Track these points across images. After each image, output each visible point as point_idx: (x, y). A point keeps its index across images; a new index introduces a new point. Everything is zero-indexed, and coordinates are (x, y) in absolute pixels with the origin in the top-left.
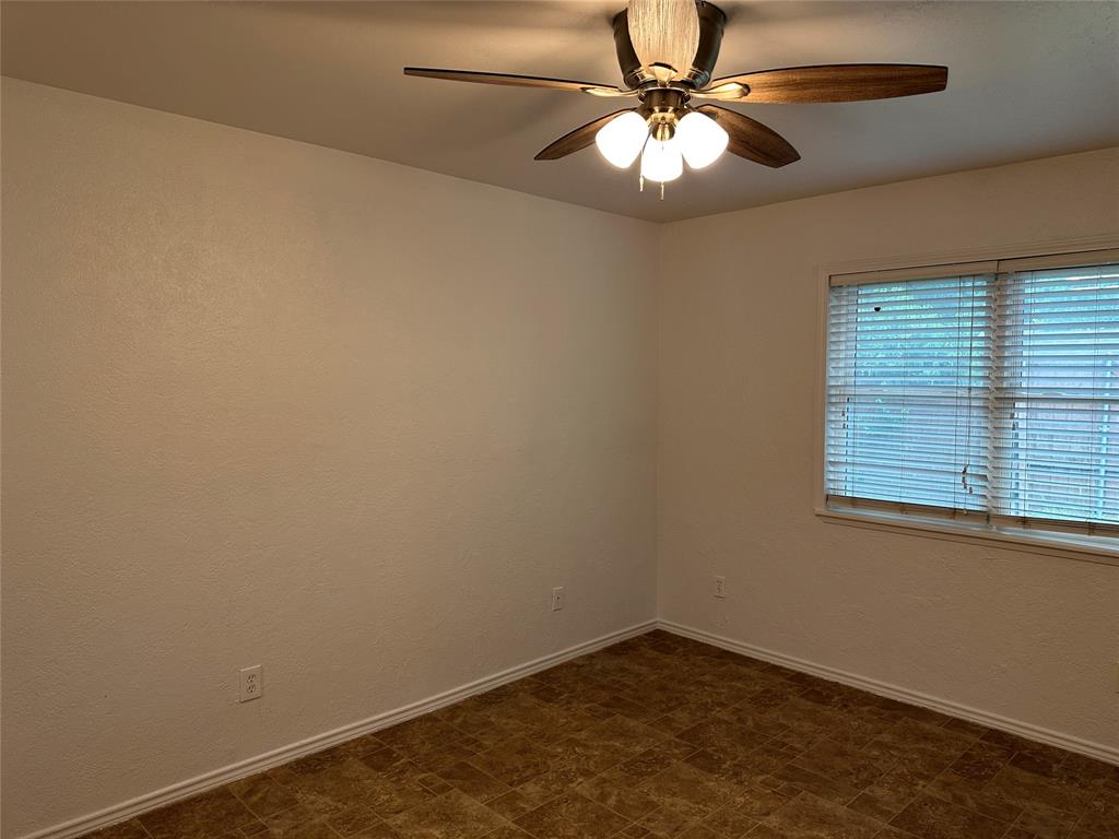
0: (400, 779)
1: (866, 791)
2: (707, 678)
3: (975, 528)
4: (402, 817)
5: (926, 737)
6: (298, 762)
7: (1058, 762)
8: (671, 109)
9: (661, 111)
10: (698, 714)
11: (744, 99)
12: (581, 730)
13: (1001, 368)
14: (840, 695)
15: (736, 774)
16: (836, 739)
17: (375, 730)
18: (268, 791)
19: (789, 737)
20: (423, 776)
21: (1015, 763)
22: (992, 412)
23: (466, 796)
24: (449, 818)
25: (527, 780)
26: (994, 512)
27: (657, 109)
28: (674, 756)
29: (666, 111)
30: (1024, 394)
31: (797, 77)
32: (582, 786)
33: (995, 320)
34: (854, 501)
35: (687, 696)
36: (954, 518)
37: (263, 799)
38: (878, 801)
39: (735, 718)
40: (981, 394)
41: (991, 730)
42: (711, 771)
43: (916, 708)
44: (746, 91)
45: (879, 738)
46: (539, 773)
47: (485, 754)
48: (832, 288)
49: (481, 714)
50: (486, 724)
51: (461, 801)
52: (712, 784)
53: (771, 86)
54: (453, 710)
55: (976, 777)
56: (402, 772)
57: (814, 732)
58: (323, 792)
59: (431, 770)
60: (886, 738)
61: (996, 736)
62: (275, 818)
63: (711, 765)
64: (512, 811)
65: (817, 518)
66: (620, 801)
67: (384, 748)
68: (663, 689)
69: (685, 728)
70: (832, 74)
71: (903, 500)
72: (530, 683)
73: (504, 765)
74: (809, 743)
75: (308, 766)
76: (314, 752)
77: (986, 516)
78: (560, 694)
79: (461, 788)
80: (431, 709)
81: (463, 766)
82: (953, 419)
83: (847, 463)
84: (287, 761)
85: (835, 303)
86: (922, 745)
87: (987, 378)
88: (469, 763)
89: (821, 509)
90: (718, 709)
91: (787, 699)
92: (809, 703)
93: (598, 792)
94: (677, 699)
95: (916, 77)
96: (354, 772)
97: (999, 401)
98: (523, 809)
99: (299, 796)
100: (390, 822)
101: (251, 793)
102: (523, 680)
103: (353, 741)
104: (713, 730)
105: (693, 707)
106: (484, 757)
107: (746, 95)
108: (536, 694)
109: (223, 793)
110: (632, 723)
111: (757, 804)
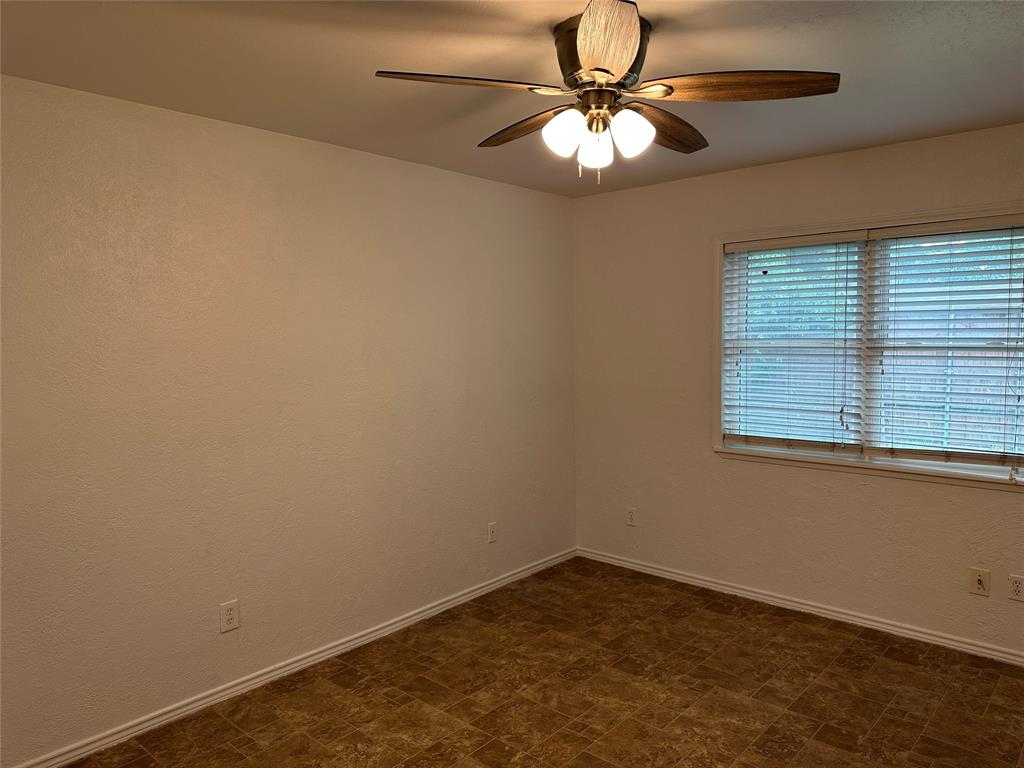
0: (366, 694)
1: (767, 683)
2: (624, 596)
3: (851, 459)
4: (372, 726)
5: (813, 637)
6: (274, 684)
7: (923, 653)
8: (606, 106)
9: (597, 108)
10: (620, 626)
11: (668, 98)
12: (520, 644)
13: (872, 322)
14: (739, 605)
15: (657, 675)
16: (738, 642)
17: (338, 653)
18: (250, 710)
19: (699, 642)
20: (386, 690)
21: (887, 655)
22: (864, 359)
23: (426, 705)
24: (414, 725)
25: (478, 688)
26: (867, 445)
27: (593, 106)
28: (604, 662)
29: (601, 108)
30: (891, 344)
31: (714, 80)
32: (527, 692)
33: (866, 281)
34: (747, 439)
35: (608, 612)
36: (833, 451)
37: (246, 717)
38: (777, 691)
39: (652, 628)
40: (854, 344)
41: (867, 629)
42: (635, 674)
43: (803, 614)
44: (670, 91)
45: (774, 640)
46: (488, 682)
47: (440, 668)
48: (726, 254)
49: (431, 635)
50: (438, 643)
51: (423, 709)
52: (637, 684)
53: (691, 87)
54: (406, 633)
55: (856, 668)
56: (367, 687)
57: (719, 637)
58: (299, 708)
59: (393, 684)
60: (781, 639)
61: (870, 634)
62: (260, 732)
63: (636, 670)
64: (469, 715)
65: (716, 455)
66: (560, 702)
67: (348, 667)
68: (588, 606)
69: (609, 639)
70: (743, 78)
71: (790, 437)
72: (470, 607)
73: (456, 677)
74: (717, 646)
75: (282, 687)
76: (285, 674)
77: (859, 449)
78: (499, 615)
79: (421, 698)
80: (386, 633)
81: (421, 680)
82: (832, 366)
83: (740, 406)
84: (263, 683)
85: (728, 267)
86: (811, 644)
87: (860, 330)
88: (426, 677)
89: (719, 447)
90: (637, 621)
91: (694, 611)
92: (713, 613)
93: (541, 695)
94: (600, 614)
95: (814, 82)
96: (325, 689)
97: (870, 350)
98: (478, 713)
99: (278, 712)
100: (362, 730)
101: (234, 712)
102: (464, 604)
103: (320, 663)
104: (634, 639)
105: (614, 620)
106: (438, 672)
107: (670, 94)
108: (477, 615)
109: (208, 714)
110: (563, 637)
111: (677, 699)
